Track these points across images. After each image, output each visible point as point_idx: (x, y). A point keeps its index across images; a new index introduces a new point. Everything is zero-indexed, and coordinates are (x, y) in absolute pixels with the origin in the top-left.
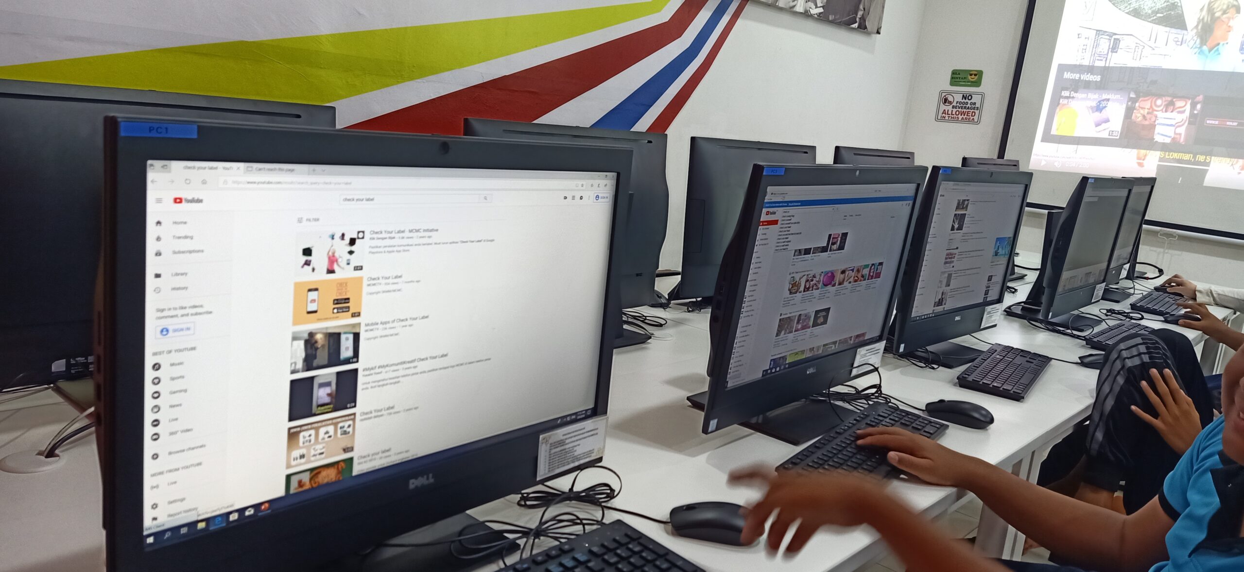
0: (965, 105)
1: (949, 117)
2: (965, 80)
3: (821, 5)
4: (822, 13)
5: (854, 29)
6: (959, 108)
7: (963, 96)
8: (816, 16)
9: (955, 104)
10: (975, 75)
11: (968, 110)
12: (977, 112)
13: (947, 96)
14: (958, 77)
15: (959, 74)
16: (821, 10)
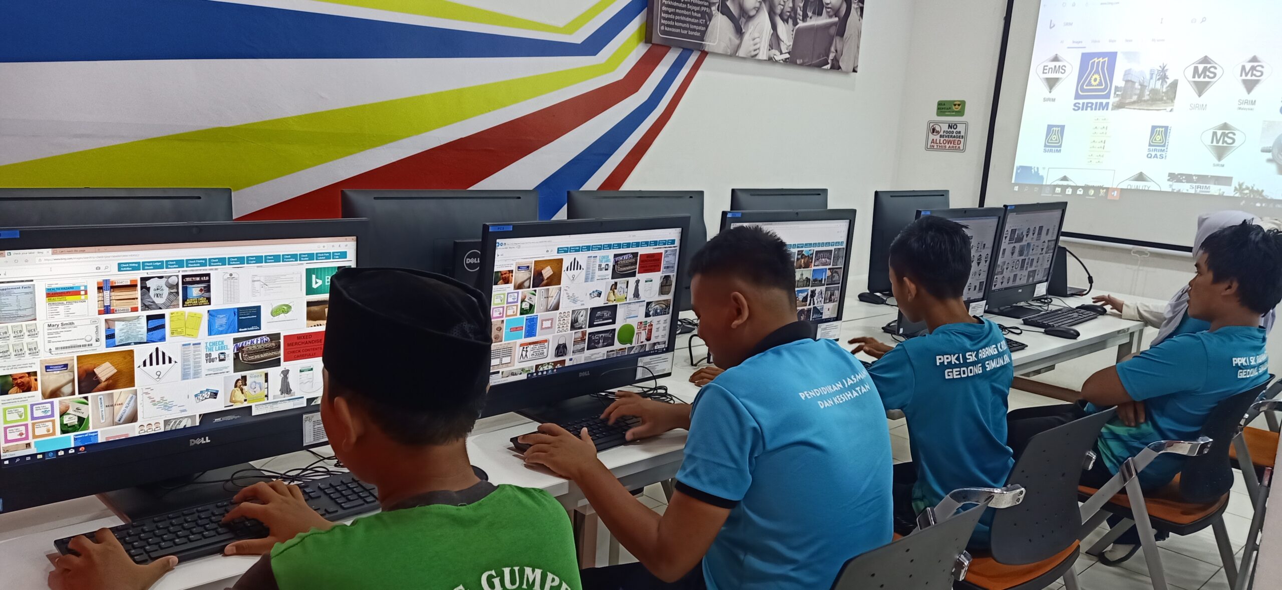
0: (951, 134)
1: (937, 146)
2: (949, 110)
3: (787, 51)
4: (788, 58)
5: (827, 70)
6: (946, 137)
7: (949, 125)
8: (782, 61)
9: (942, 133)
10: (959, 105)
11: (954, 139)
12: (962, 140)
13: (934, 126)
14: (944, 108)
15: (944, 105)
16: (787, 56)
